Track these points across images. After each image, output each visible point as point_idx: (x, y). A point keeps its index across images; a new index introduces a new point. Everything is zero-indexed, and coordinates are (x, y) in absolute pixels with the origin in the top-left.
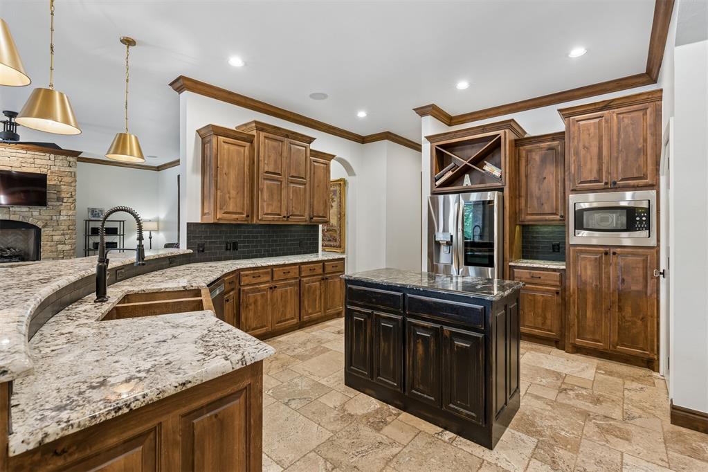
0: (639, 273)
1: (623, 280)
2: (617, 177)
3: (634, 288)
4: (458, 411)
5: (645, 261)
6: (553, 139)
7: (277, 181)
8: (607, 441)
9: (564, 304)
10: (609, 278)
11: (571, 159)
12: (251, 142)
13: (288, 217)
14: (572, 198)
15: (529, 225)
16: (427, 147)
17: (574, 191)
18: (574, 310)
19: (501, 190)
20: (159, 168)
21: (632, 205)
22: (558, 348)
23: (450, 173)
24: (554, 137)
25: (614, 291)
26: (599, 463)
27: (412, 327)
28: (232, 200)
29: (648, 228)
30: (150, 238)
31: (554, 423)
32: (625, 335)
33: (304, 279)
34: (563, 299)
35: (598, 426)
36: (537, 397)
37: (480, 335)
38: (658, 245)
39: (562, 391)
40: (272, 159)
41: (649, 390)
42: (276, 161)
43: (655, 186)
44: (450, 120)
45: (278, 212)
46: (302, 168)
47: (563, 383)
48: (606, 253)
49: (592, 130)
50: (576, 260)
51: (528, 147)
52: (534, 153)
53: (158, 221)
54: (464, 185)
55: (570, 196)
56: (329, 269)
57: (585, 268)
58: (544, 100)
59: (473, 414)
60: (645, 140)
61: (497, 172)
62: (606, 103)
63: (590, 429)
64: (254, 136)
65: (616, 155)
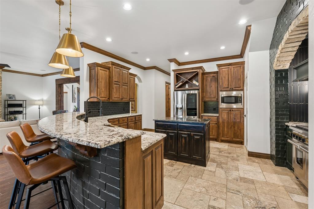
0: (239, 116)
1: (235, 119)
2: (233, 87)
3: (238, 121)
4: (196, 158)
5: (241, 112)
6: (214, 74)
7: (118, 85)
8: (234, 162)
9: (218, 127)
10: (231, 118)
11: (220, 81)
12: (109, 69)
13: (122, 99)
14: (221, 93)
15: (206, 102)
16: (172, 74)
17: (221, 91)
18: (221, 129)
19: (198, 90)
20: (43, 76)
21: (237, 95)
22: (216, 141)
23: (181, 84)
24: (214, 73)
25: (232, 122)
26: (233, 166)
27: (180, 134)
28: (103, 92)
29: (241, 103)
30: (39, 108)
31: (220, 160)
32: (235, 135)
33: (129, 123)
34: (218, 125)
35: (231, 159)
36: (214, 154)
37: (203, 134)
38: (244, 108)
39: (220, 152)
40: (117, 76)
41: (242, 150)
42: (118, 77)
43: (243, 90)
44: (179, 64)
45: (119, 97)
46: (127, 80)
47: (220, 150)
48: (230, 110)
49: (226, 72)
50: (222, 113)
51: (206, 75)
52: (208, 78)
53: (42, 100)
54: (186, 88)
55: (220, 92)
56: (137, 119)
57: (224, 115)
58: (211, 60)
59: (201, 158)
60: (241, 76)
61: (197, 84)
62: (230, 64)
63: (229, 160)
64: (110, 67)
65: (233, 80)
